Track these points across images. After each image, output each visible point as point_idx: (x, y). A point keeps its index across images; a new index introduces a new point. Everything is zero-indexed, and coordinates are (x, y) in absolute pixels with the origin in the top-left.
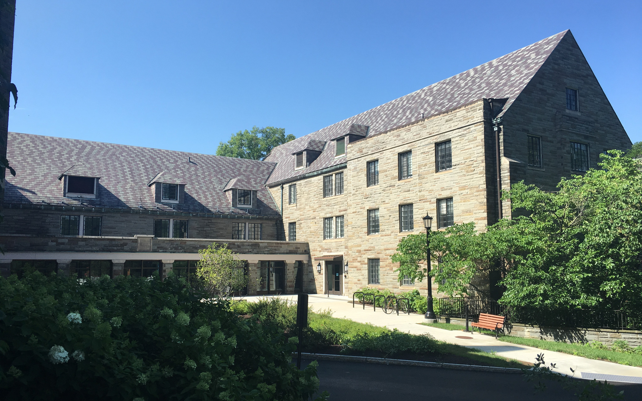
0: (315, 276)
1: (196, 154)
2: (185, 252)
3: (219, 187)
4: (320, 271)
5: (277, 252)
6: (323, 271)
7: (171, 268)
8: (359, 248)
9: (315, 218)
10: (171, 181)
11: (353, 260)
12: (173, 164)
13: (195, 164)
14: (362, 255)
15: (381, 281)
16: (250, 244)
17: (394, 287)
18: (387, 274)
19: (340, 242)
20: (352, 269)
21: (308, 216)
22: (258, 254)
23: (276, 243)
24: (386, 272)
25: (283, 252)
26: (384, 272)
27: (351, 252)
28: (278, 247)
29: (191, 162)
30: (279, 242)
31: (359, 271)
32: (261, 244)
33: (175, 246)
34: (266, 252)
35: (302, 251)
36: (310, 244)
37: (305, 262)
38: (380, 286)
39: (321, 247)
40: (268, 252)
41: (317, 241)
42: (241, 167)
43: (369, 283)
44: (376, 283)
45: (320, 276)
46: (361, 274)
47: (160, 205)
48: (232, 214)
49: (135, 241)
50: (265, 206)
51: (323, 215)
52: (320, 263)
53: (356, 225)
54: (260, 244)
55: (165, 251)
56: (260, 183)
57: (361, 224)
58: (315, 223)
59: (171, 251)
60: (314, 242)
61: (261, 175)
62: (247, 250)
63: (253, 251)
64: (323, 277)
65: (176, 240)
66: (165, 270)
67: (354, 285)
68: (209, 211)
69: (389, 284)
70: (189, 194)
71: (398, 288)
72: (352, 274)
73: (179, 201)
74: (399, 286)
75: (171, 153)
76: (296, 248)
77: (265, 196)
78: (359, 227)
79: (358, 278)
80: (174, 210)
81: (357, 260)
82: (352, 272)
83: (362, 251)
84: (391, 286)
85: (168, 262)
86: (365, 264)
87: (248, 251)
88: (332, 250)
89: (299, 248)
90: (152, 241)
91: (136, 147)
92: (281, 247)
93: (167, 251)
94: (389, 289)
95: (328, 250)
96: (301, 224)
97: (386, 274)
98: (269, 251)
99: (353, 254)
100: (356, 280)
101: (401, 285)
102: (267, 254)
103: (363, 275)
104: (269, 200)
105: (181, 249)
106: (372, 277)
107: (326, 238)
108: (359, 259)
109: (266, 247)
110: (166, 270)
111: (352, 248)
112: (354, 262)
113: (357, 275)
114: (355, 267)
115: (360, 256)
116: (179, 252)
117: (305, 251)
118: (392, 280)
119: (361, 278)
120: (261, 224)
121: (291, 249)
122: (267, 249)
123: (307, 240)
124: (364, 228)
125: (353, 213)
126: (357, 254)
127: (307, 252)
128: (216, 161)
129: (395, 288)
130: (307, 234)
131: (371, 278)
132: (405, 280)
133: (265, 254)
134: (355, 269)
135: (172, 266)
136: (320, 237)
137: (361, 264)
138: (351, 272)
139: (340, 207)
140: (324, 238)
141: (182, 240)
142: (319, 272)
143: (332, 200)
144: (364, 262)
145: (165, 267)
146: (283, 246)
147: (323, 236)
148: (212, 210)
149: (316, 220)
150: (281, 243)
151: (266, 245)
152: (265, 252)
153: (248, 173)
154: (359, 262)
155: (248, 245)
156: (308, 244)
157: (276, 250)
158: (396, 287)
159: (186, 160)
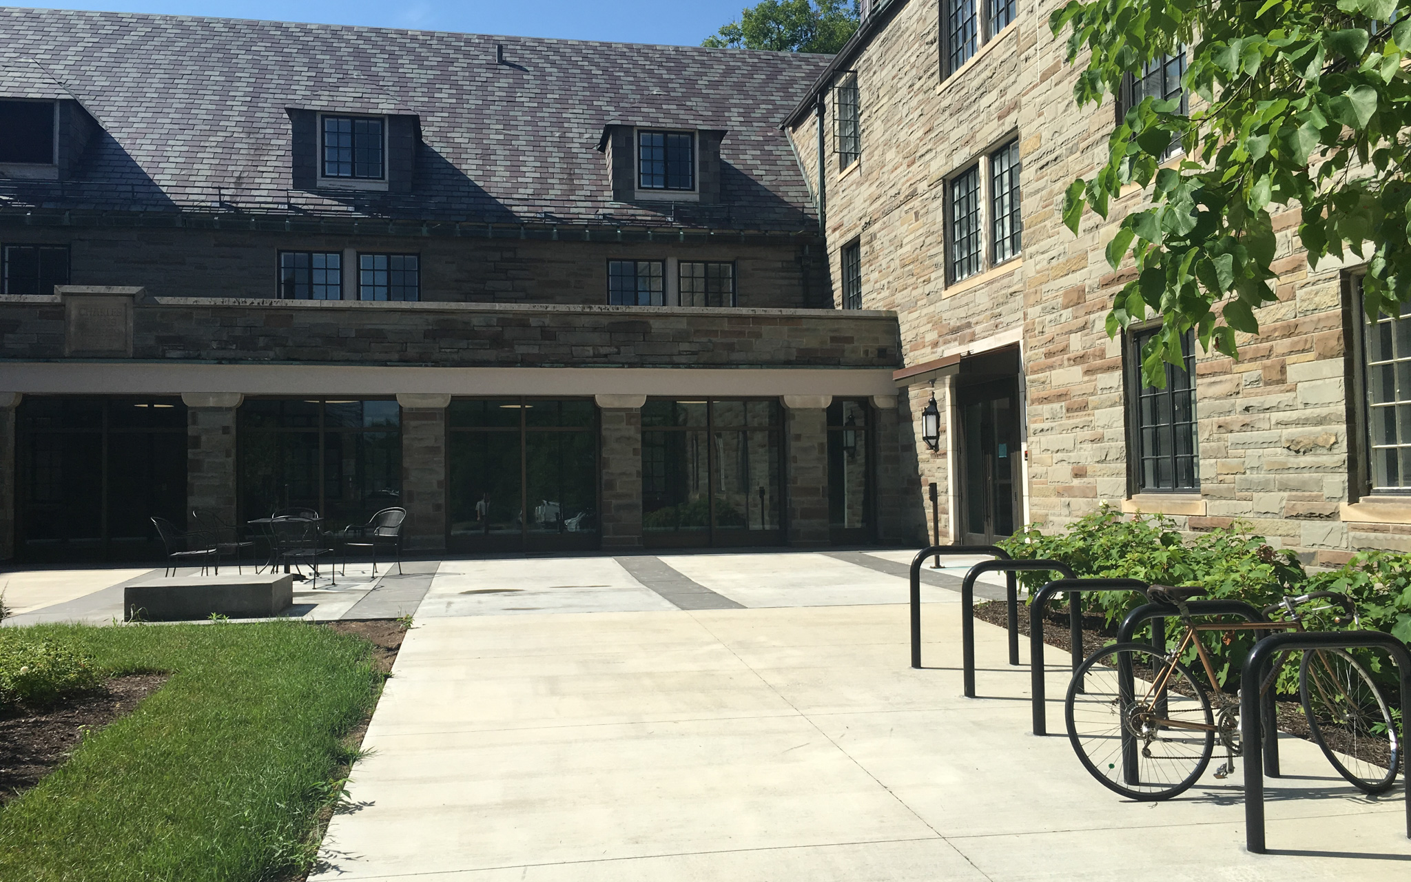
0: (921, 465)
1: (535, 40)
2: (289, 359)
3: (587, 136)
4: (937, 438)
5: (735, 356)
6: (947, 441)
7: (226, 430)
8: (1074, 279)
9: (913, 195)
10: (359, 105)
11: (1049, 355)
12: (429, 72)
13: (520, 68)
14: (1092, 317)
15: (1206, 468)
16: (605, 321)
17: (1302, 508)
18: (1247, 418)
19: (1006, 280)
20: (1046, 409)
21: (893, 191)
22: (642, 365)
23: (730, 317)
24: (1240, 402)
25: (767, 357)
26: (1227, 403)
27: (1038, 308)
28: (741, 333)
29: (505, 63)
30: (744, 311)
31: (1079, 419)
32: (656, 325)
33: (238, 332)
34: (683, 359)
35: (866, 352)
36: (902, 318)
37: (881, 403)
38: (1199, 506)
39: (935, 322)
40: (694, 358)
41: (924, 301)
42: (701, 75)
43: (1134, 485)
44: (1176, 488)
45: (939, 461)
46: (1087, 434)
47: (303, 199)
48: (606, 223)
49: (57, 312)
50: (762, 194)
51: (940, 165)
52: (933, 403)
53: (1060, 140)
54: (651, 321)
55: (193, 352)
56: (764, 119)
57: (1084, 125)
58: (916, 214)
59: (220, 354)
60: (913, 306)
61: (776, 97)
62: (590, 351)
63: (618, 353)
64: (946, 469)
65: (244, 309)
66: (197, 440)
67: (1054, 500)
68: (505, 214)
69: (1264, 487)
70: (450, 161)
71: (1333, 516)
72: (1045, 439)
73: (390, 183)
74: (1344, 505)
75: (441, 39)
76: (833, 339)
77: (769, 160)
78: (1071, 152)
79: (1073, 456)
80: (359, 215)
81: (1064, 350)
82: (1046, 425)
83: (1092, 291)
84: (1275, 500)
85: (211, 402)
86: (1110, 368)
87: (594, 356)
88: (978, 329)
89: (850, 340)
90: (131, 312)
91: (313, 27)
92: (758, 335)
93: (204, 354)
94: (1262, 524)
95: (959, 331)
96: (873, 237)
97: (1237, 418)
98: (693, 353)
99: (1049, 317)
100: (1063, 473)
101: (1358, 489)
102: (689, 366)
103: (1100, 440)
104: (786, 175)
105: (266, 348)
106: (1156, 450)
107: (958, 279)
108: (1076, 343)
109: (680, 337)
110: (204, 438)
111: (1045, 288)
112: (1051, 367)
113: (1067, 439)
114: (1060, 397)
115: (1080, 322)
116: (258, 361)
117: (882, 352)
118: (1280, 455)
119: (1087, 455)
120: (733, 264)
121: (808, 342)
122: (685, 346)
123: (893, 304)
124: (1097, 143)
125: (1045, 77)
126: (1067, 313)
127: (890, 356)
128: (607, 57)
129: (1311, 516)
130: (891, 279)
131: (1148, 453)
132: (1391, 455)
133: (676, 365)
134: (1056, 406)
135: (229, 420)
136: (933, 276)
137: (1087, 372)
138: (1039, 426)
139: (1003, 92)
140: (950, 280)
141: (271, 308)
142: (933, 442)
143: (973, 74)
144: (1102, 355)
145: (195, 423)
146: (765, 329)
147: (942, 271)
148: (520, 210)
149: (916, 203)
150: (757, 319)
151: (683, 325)
152: (676, 359)
153: (724, 90)
154: (1079, 359)
155: (595, 329)
156: (896, 319)
157: (730, 347)
158: (1317, 507)
159: (490, 58)
